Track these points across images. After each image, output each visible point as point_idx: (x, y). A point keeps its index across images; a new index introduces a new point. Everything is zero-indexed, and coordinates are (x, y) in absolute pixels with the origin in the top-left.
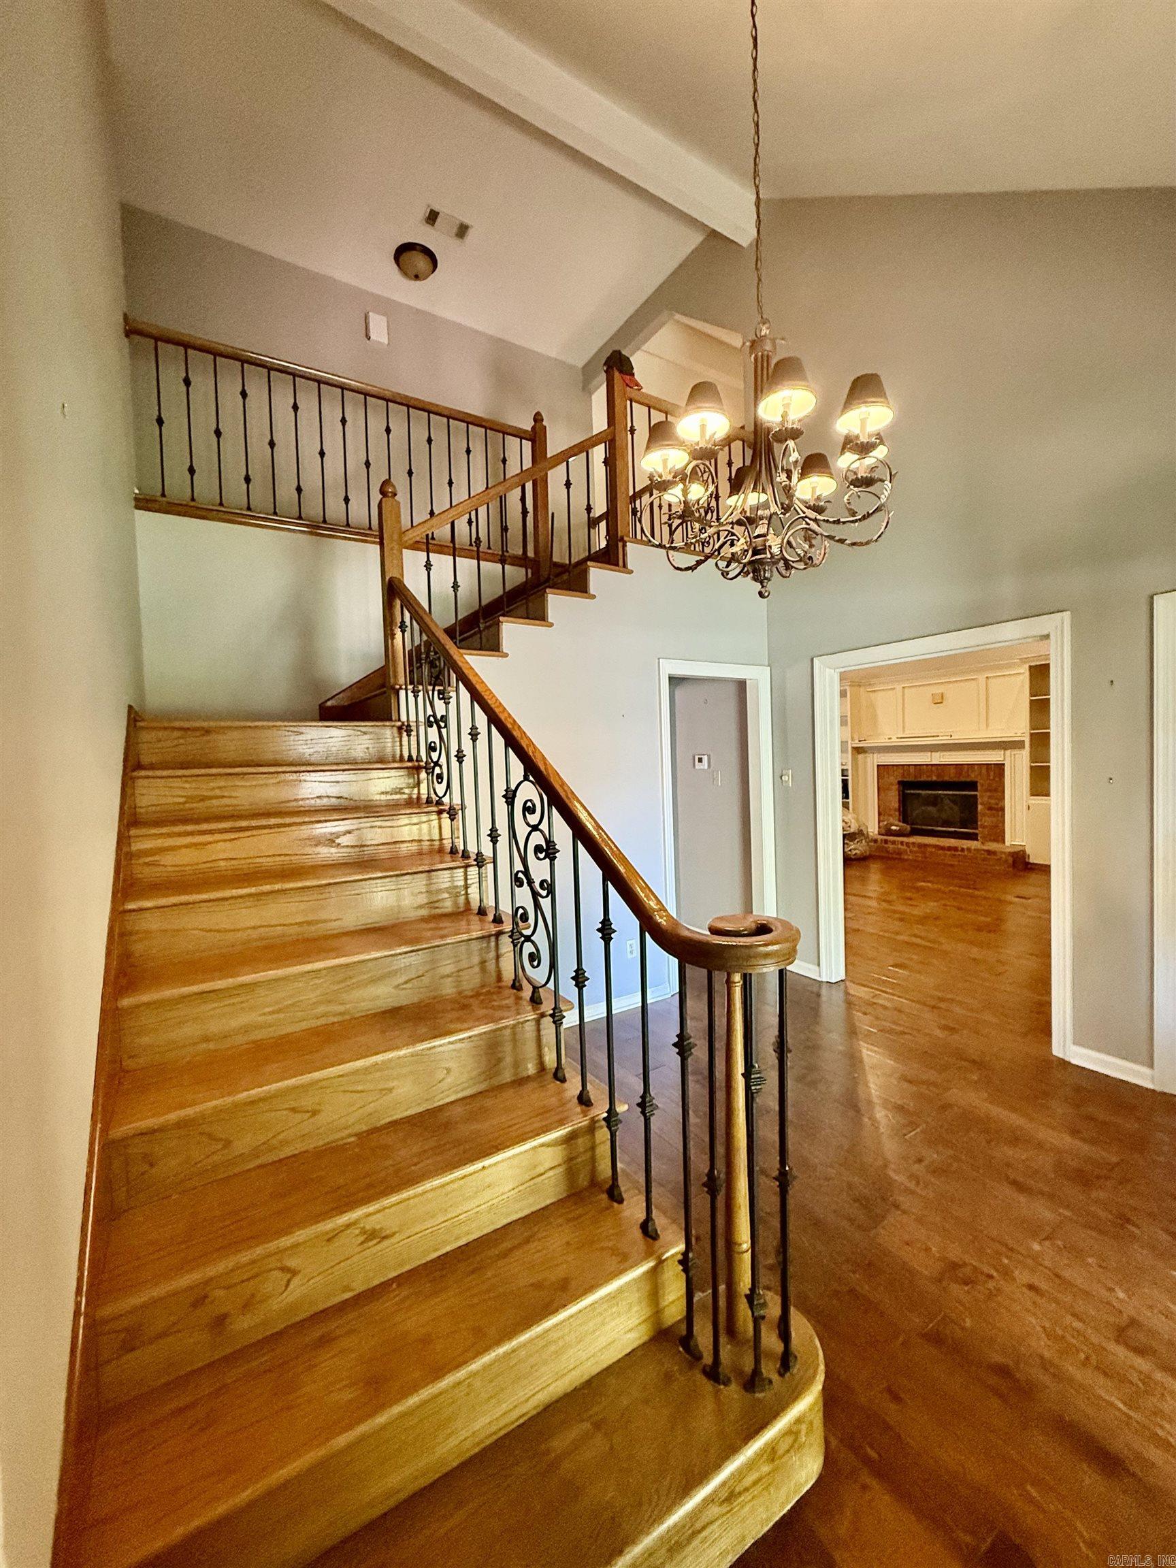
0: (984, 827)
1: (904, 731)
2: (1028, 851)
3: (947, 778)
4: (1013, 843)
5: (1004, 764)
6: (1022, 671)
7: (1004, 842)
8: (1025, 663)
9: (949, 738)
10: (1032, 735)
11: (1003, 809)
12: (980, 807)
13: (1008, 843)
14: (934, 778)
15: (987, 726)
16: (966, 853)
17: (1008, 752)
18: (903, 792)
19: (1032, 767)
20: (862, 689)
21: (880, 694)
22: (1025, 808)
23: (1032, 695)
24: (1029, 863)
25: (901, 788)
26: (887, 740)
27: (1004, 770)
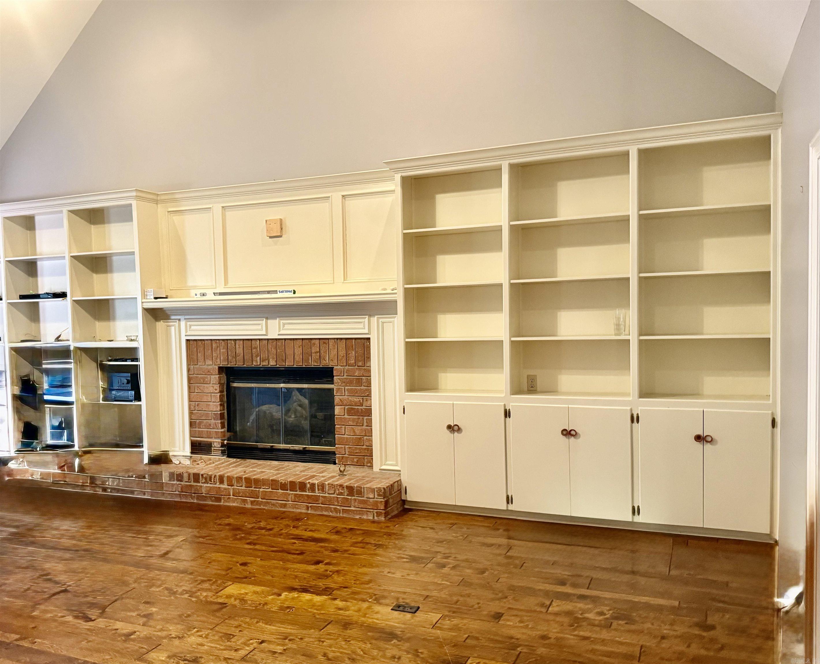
0: (344, 442)
1: (226, 282)
2: (406, 481)
3: (289, 363)
4: (384, 467)
5: (369, 339)
6: (392, 188)
7: (371, 467)
8: (397, 170)
9: (291, 295)
10: (407, 291)
11: (368, 412)
12: (337, 410)
13: (376, 468)
14: (272, 363)
15: (345, 278)
16: (317, 493)
17: (374, 319)
18: (229, 388)
19: (407, 343)
20: (161, 209)
21: (188, 218)
22: (399, 411)
23: (405, 227)
24: (404, 502)
25: (224, 380)
26: (199, 298)
27: (369, 347)
